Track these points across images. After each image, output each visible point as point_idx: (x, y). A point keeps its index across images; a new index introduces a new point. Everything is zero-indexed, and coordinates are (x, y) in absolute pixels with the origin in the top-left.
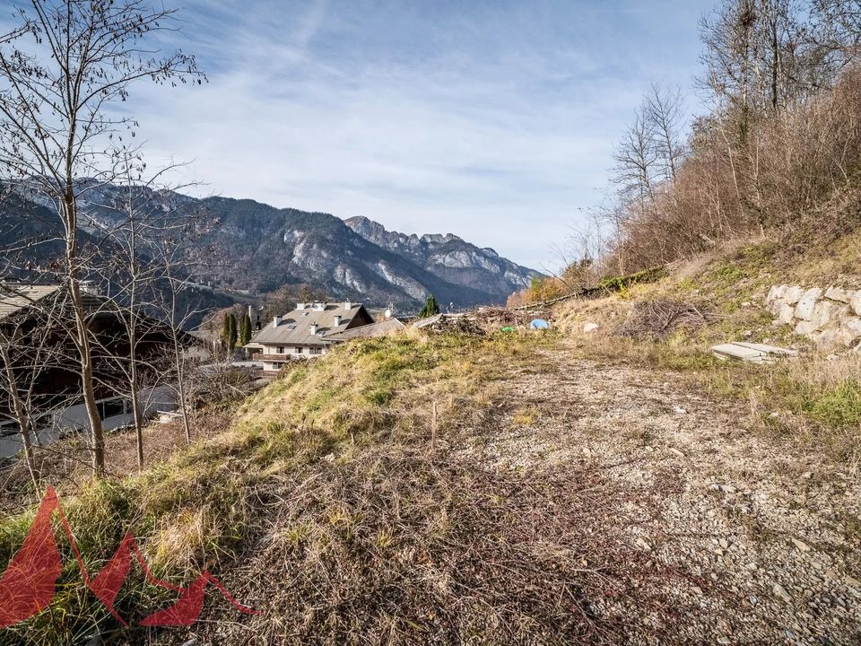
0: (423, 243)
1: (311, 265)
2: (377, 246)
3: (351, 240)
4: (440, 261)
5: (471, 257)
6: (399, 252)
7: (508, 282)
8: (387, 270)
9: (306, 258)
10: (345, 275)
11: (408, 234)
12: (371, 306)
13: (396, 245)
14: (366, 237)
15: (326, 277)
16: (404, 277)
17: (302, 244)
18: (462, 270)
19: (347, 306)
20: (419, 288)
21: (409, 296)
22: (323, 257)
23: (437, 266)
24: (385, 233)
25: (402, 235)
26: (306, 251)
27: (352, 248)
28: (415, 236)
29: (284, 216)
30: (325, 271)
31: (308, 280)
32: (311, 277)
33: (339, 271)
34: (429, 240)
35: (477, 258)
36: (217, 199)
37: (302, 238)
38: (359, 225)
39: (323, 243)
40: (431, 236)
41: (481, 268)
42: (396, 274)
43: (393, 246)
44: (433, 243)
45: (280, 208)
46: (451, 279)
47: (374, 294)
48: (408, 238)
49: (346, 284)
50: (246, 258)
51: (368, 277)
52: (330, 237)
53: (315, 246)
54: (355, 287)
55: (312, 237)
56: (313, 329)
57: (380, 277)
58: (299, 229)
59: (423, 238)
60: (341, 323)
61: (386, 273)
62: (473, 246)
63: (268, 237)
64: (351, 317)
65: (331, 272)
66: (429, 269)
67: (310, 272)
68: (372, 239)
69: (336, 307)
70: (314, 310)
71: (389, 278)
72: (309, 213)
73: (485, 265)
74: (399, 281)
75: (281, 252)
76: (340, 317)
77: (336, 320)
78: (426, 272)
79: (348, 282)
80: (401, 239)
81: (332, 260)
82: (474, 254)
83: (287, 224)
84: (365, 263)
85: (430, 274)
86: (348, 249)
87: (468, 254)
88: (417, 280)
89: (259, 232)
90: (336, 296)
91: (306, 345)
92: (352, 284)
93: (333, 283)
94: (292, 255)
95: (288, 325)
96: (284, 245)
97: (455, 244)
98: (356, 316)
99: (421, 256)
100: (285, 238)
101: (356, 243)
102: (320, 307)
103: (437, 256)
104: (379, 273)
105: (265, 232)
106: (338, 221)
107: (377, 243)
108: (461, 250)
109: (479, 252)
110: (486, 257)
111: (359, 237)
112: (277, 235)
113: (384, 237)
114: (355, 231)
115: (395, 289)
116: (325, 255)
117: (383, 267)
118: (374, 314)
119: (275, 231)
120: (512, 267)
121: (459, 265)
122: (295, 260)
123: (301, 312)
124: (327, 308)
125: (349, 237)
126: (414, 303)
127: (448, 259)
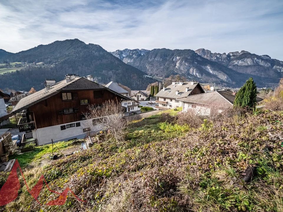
0: (229, 56)
1: (182, 68)
2: (207, 60)
3: (197, 58)
4: (236, 63)
5: (253, 60)
6: (216, 61)
7: (276, 71)
8: (210, 68)
9: (180, 66)
10: (193, 71)
11: (222, 53)
12: (202, 83)
13: (215, 58)
14: (203, 56)
15: (187, 72)
16: (218, 71)
17: (179, 61)
18: (247, 67)
19: (192, 83)
20: (224, 75)
21: (219, 79)
22: (186, 65)
23: (234, 66)
24: (211, 54)
25: (219, 54)
26: (181, 64)
27: (197, 61)
28: (225, 54)
29: (174, 52)
30: (186, 70)
31: (180, 73)
32: (181, 73)
33: (191, 70)
34: (231, 55)
35: (257, 60)
36: (155, 49)
37: (179, 59)
38: (201, 52)
39: (186, 60)
40: (233, 53)
41: (259, 65)
42: (214, 70)
43: (214, 59)
44: (233, 56)
45: (173, 50)
46: (240, 71)
47: (204, 78)
48: (221, 55)
49: (193, 74)
50: (162, 67)
51: (202, 72)
52: (189, 58)
53: (183, 61)
54: (197, 76)
55: (183, 58)
56: (177, 93)
57: (207, 71)
58: (179, 56)
59: (229, 54)
60: (188, 90)
61: (210, 70)
62: (256, 55)
63: (169, 60)
64: (193, 88)
65: (189, 70)
66: (230, 67)
67: (181, 71)
68: (205, 57)
69: (187, 84)
70: (178, 85)
71: (211, 72)
72: (182, 50)
73: (262, 63)
74: (215, 73)
75: (172, 65)
76: (188, 88)
77: (187, 89)
78: (228, 68)
79: (194, 74)
80: (218, 56)
81: (189, 66)
82: (256, 59)
83: (175, 55)
84: (202, 66)
85: (231, 70)
86: (195, 62)
87: (252, 59)
88: (224, 72)
89: (166, 58)
90: (190, 79)
91: (174, 99)
92: (196, 74)
93: (189, 74)
94: (176, 65)
95: (168, 90)
96: (173, 62)
97: (245, 55)
98: (195, 88)
99: (227, 62)
100: (174, 60)
101: (199, 59)
102: (181, 84)
103: (234, 61)
104: (207, 70)
105: (168, 58)
106: (193, 51)
107: (207, 58)
108: (248, 58)
109: (258, 57)
110: (262, 59)
111: (200, 57)
112: (172, 59)
113: (210, 55)
114: (199, 54)
115: (213, 76)
116: (187, 64)
117: (209, 67)
118: (203, 85)
119: (171, 58)
120: (280, 63)
121: (246, 64)
122: (177, 67)
123: (174, 85)
124: (184, 84)
125: (196, 57)
126: (221, 81)
127: (240, 62)
